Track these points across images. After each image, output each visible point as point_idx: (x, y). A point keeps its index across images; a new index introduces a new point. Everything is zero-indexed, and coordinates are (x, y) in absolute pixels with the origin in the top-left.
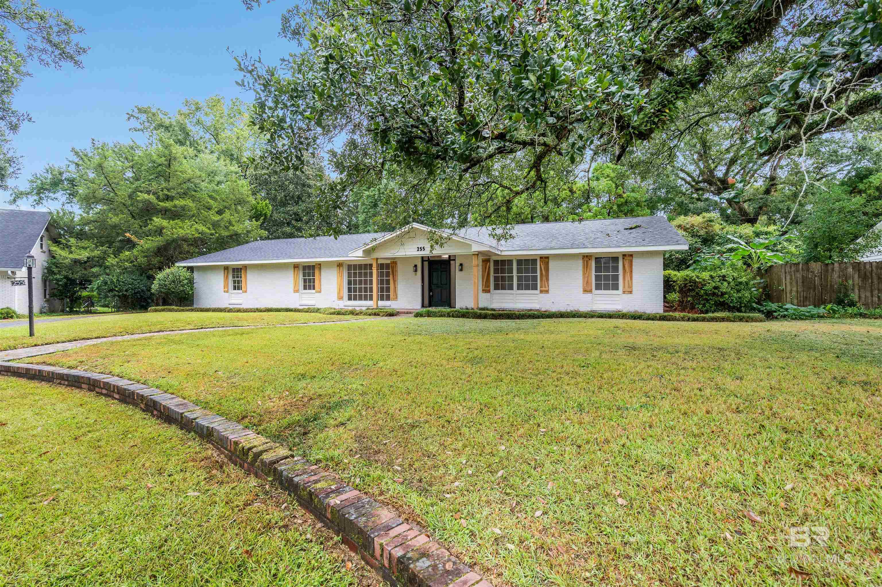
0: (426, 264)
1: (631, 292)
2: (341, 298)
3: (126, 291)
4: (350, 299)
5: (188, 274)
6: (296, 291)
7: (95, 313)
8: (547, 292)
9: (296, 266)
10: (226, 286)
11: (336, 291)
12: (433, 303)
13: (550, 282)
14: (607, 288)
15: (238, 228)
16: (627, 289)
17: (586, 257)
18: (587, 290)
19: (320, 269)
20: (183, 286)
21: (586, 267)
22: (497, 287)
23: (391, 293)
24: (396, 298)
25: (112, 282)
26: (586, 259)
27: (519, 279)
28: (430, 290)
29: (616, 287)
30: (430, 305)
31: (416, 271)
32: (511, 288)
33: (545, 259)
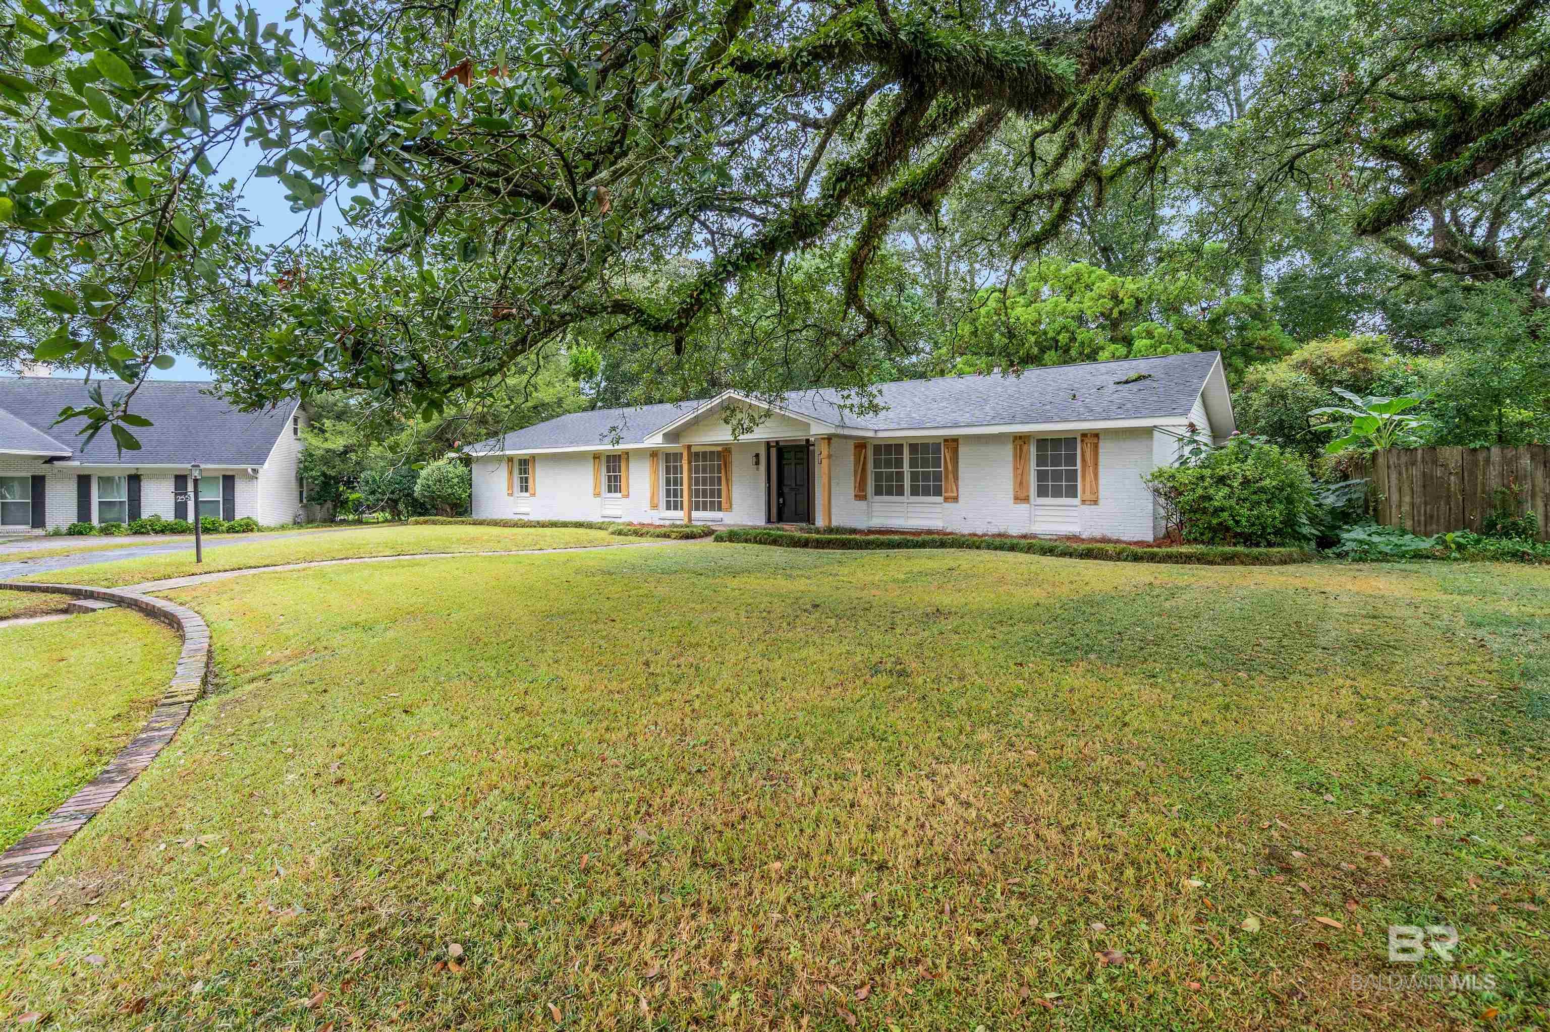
0: (774, 451)
1: (1095, 502)
2: (655, 506)
3: (393, 493)
4: (668, 508)
5: (461, 469)
6: (597, 495)
7: (367, 523)
8: (956, 499)
9: (596, 456)
10: (510, 486)
11: (648, 495)
12: (785, 516)
13: (961, 483)
14: (1057, 493)
15: (545, 395)
16: (1088, 496)
17: (1020, 440)
18: (1021, 498)
19: (628, 459)
20: (452, 487)
21: (1020, 456)
22: (878, 492)
23: (723, 500)
24: (730, 508)
25: (374, 480)
26: (1020, 442)
27: (914, 477)
28: (780, 494)
29: (1072, 492)
30: (780, 519)
31: (757, 463)
32: (900, 492)
33: (953, 443)
